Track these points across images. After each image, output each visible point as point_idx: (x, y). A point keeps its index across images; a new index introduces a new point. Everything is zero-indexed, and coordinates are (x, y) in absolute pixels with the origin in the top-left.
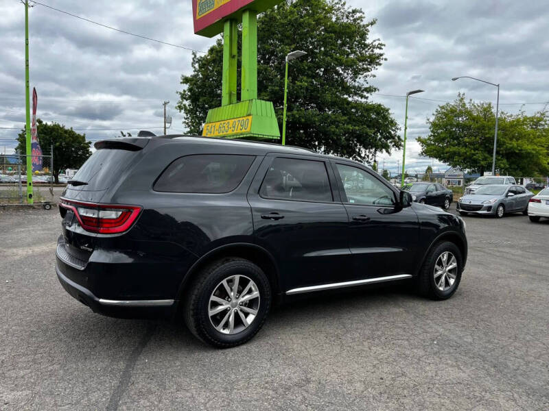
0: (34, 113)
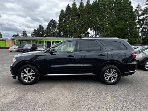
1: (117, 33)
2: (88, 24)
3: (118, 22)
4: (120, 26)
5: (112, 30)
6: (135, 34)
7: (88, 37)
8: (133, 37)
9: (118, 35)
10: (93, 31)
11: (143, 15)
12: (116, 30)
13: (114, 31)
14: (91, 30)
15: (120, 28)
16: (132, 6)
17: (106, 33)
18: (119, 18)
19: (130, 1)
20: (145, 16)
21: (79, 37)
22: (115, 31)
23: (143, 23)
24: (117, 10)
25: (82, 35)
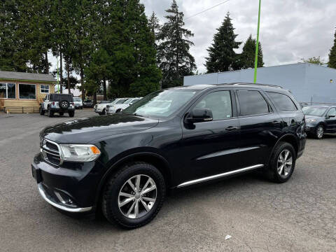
1: (120, 69)
2: (46, 39)
3: (121, 46)
4: (125, 55)
5: (108, 61)
6: (154, 75)
7: (46, 72)
8: (152, 81)
9: (122, 74)
10: (61, 60)
11: (163, 39)
12: (117, 62)
13: (113, 65)
14: (54, 54)
15: (125, 58)
16: (146, 15)
17: (97, 67)
18: (121, 35)
19: (143, 5)
20: (165, 40)
21: (19, 70)
22: (116, 66)
23: (163, 55)
24: (117, 18)
25: (29, 65)
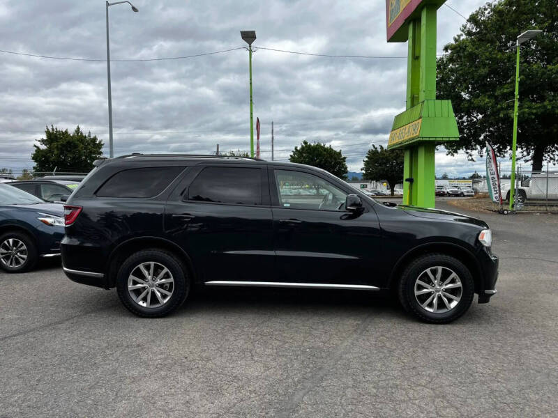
0: (258, 138)
